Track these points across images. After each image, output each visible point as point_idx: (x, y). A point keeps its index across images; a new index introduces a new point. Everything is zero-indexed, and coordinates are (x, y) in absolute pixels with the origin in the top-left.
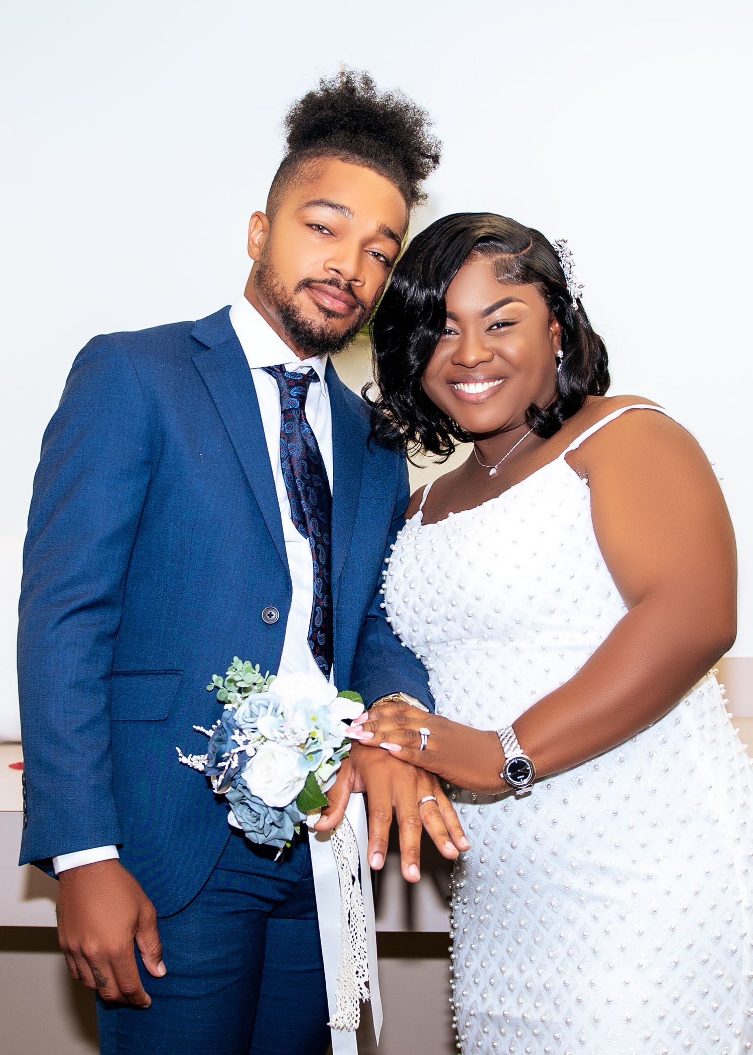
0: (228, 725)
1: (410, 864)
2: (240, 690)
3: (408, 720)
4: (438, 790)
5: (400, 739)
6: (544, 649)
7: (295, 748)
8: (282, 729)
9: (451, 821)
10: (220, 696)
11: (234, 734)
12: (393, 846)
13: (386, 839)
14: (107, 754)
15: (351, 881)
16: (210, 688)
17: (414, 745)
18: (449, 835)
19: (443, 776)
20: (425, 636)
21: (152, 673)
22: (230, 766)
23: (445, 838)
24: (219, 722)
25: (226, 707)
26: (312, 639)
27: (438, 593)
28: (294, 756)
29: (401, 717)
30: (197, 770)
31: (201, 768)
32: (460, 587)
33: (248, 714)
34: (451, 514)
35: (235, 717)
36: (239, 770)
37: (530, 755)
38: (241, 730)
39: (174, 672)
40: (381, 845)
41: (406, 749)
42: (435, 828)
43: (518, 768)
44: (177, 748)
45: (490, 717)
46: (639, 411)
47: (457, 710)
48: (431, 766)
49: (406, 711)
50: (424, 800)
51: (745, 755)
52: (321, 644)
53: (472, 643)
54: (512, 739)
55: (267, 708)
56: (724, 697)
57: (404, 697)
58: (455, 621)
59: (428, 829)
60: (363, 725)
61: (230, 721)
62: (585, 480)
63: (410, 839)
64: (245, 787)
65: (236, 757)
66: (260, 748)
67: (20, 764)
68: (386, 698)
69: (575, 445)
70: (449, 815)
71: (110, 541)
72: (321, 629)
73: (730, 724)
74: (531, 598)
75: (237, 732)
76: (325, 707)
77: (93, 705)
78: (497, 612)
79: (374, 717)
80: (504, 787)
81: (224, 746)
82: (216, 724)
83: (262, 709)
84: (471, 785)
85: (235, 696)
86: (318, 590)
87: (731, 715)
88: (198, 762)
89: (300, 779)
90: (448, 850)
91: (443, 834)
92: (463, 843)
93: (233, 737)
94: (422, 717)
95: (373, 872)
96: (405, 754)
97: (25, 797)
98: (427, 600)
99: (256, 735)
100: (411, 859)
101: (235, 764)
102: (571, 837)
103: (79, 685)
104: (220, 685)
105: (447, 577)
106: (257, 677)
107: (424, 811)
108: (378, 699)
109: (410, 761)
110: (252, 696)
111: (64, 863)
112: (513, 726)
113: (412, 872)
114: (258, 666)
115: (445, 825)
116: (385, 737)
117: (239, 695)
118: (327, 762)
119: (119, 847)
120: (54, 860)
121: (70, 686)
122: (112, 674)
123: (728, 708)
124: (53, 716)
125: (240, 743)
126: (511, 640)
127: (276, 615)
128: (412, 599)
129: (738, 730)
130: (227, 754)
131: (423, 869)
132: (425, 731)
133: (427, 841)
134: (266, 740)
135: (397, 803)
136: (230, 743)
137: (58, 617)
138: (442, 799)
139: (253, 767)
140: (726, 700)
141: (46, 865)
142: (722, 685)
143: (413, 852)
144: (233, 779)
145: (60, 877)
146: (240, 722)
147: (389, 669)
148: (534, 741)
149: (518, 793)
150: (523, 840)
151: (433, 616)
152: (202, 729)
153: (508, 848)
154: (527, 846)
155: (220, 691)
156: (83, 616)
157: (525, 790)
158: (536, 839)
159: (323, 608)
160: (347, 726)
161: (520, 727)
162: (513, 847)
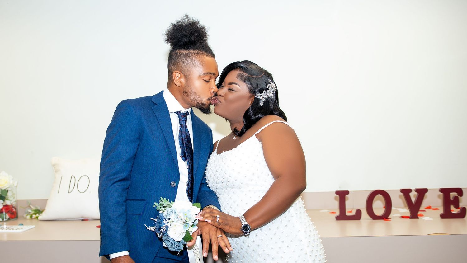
0: (162, 218)
1: (215, 255)
2: (163, 207)
3: (213, 213)
4: (223, 233)
5: (211, 219)
6: (250, 191)
7: (182, 224)
8: (178, 218)
9: (227, 243)
10: (158, 208)
11: (164, 221)
12: (210, 250)
13: (208, 248)
14: (125, 224)
15: (199, 260)
16: (154, 206)
17: (215, 220)
18: (226, 246)
19: (224, 229)
20: (216, 187)
21: (138, 200)
22: (163, 230)
23: (225, 247)
24: (158, 217)
25: (160, 212)
26: (187, 192)
27: (219, 175)
28: (182, 226)
29: (211, 212)
30: (152, 231)
31: (153, 230)
32: (225, 173)
33: (167, 214)
34: (223, 152)
35: (163, 215)
36: (166, 231)
37: (249, 223)
38: (165, 219)
39: (144, 200)
40: (206, 250)
41: (212, 221)
42: (222, 244)
43: (246, 227)
44: (145, 225)
45: (234, 211)
46: (278, 123)
47: (225, 209)
48: (220, 227)
49: (213, 210)
50: (219, 236)
51: (310, 221)
52: (190, 193)
53: (229, 189)
54: (244, 219)
55: (173, 212)
56: (304, 204)
57: (212, 206)
58: (224, 183)
59: (220, 245)
60: (200, 215)
61: (162, 217)
62: (261, 142)
63: (215, 248)
64: (168, 236)
65: (165, 227)
66: (172, 224)
67: (99, 226)
68: (207, 207)
69: (258, 132)
70: (226, 241)
71: (127, 161)
72: (190, 189)
73: (305, 212)
74: (245, 176)
75: (164, 220)
76: (188, 210)
77: (121, 209)
78: (236, 180)
79: (204, 212)
80: (241, 233)
81: (161, 224)
82: (157, 217)
83: (171, 212)
84: (232, 232)
85: (162, 209)
86: (190, 177)
87: (306, 210)
88: (152, 229)
89: (183, 233)
90: (226, 251)
91: (225, 246)
92: (231, 249)
93: (163, 222)
94: (218, 212)
95: (204, 258)
96: (212, 223)
97: (101, 236)
98: (216, 176)
99: (170, 221)
100: (215, 254)
101: (165, 230)
102: (259, 246)
103: (117, 203)
104: (157, 205)
105: (222, 170)
106: (169, 203)
107: (219, 239)
108: (205, 207)
109: (214, 225)
110: (168, 209)
111: (113, 256)
112: (244, 215)
113: (216, 257)
114: (168, 200)
115: (225, 244)
116: (206, 218)
117: (163, 208)
118: (191, 227)
119: (129, 251)
120: (110, 255)
121: (115, 204)
122: (127, 200)
123: (305, 207)
124: (110, 213)
125: (166, 223)
126: (240, 188)
127: (175, 184)
128: (212, 176)
129: (308, 214)
130: (162, 227)
131: (219, 257)
132: (218, 216)
133: (220, 248)
134: (173, 222)
135: (211, 237)
136: (162, 224)
137: (111, 184)
138: (224, 236)
139: (170, 230)
140: (304, 205)
141: (108, 256)
142: (303, 201)
143: (216, 252)
144: (164, 234)
145: (112, 260)
146: (165, 217)
147: (207, 198)
148: (251, 219)
149: (246, 235)
150: (245, 247)
151: (218, 181)
152: (153, 219)
153: (240, 249)
154: (246, 249)
155: (157, 207)
156: (118, 183)
157: (248, 234)
158: (248, 247)
159: (191, 183)
160: (196, 215)
161: (246, 215)
162: (242, 249)
